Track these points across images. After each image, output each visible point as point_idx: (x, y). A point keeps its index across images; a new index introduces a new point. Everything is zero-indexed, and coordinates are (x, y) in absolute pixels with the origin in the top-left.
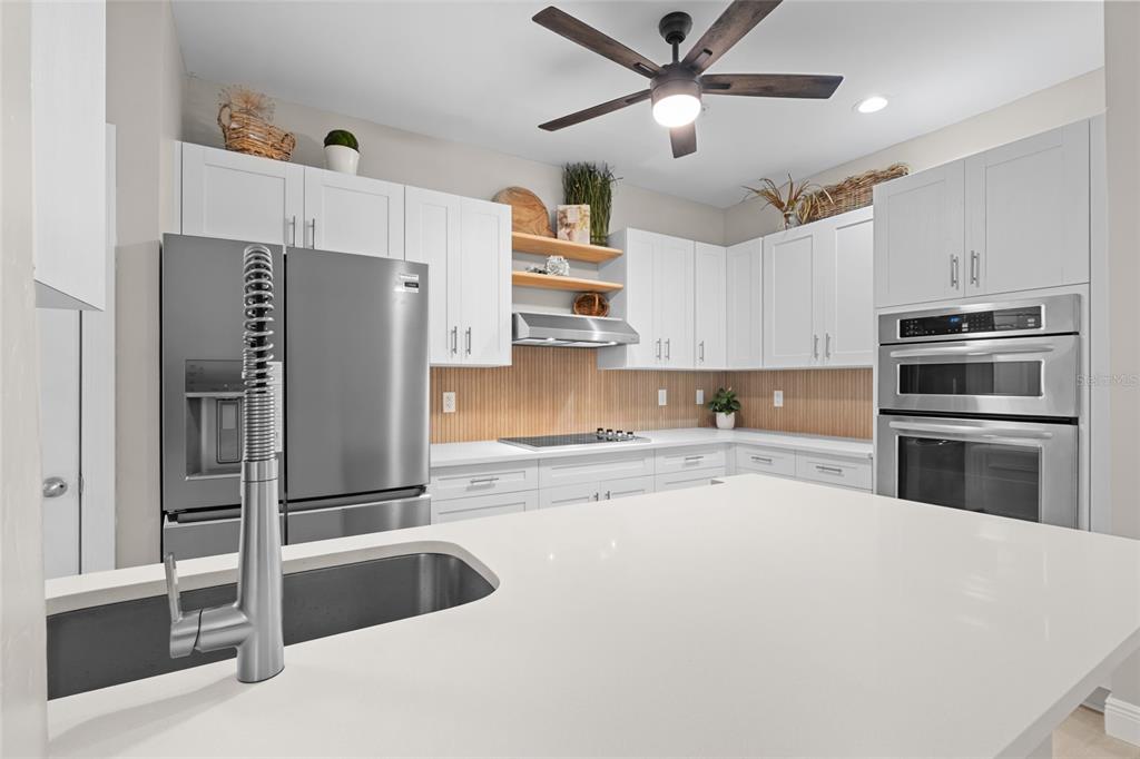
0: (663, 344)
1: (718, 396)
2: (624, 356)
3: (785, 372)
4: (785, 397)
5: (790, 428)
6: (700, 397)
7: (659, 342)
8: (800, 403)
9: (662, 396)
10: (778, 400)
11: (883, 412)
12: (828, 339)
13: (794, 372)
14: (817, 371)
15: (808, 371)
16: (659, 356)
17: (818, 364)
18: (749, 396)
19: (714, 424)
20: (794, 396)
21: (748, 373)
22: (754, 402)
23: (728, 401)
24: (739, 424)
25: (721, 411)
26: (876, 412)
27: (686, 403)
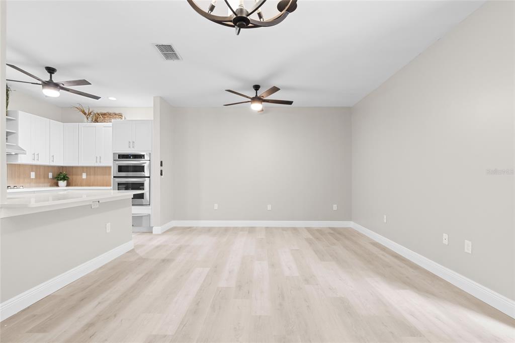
0: (35, 155)
1: (59, 175)
2: (17, 159)
3: (87, 167)
4: (87, 175)
5: (89, 185)
6: (50, 175)
7: (34, 154)
8: (92, 177)
9: (33, 175)
10: (84, 176)
11: (114, 177)
12: (100, 157)
13: (90, 167)
14: (98, 167)
15: (95, 167)
16: (34, 159)
17: (96, 165)
18: (73, 175)
19: (57, 185)
20: (90, 175)
21: (72, 167)
22: (74, 177)
23: (64, 176)
24: (68, 185)
25: (60, 180)
26: (112, 177)
27: (44, 178)
